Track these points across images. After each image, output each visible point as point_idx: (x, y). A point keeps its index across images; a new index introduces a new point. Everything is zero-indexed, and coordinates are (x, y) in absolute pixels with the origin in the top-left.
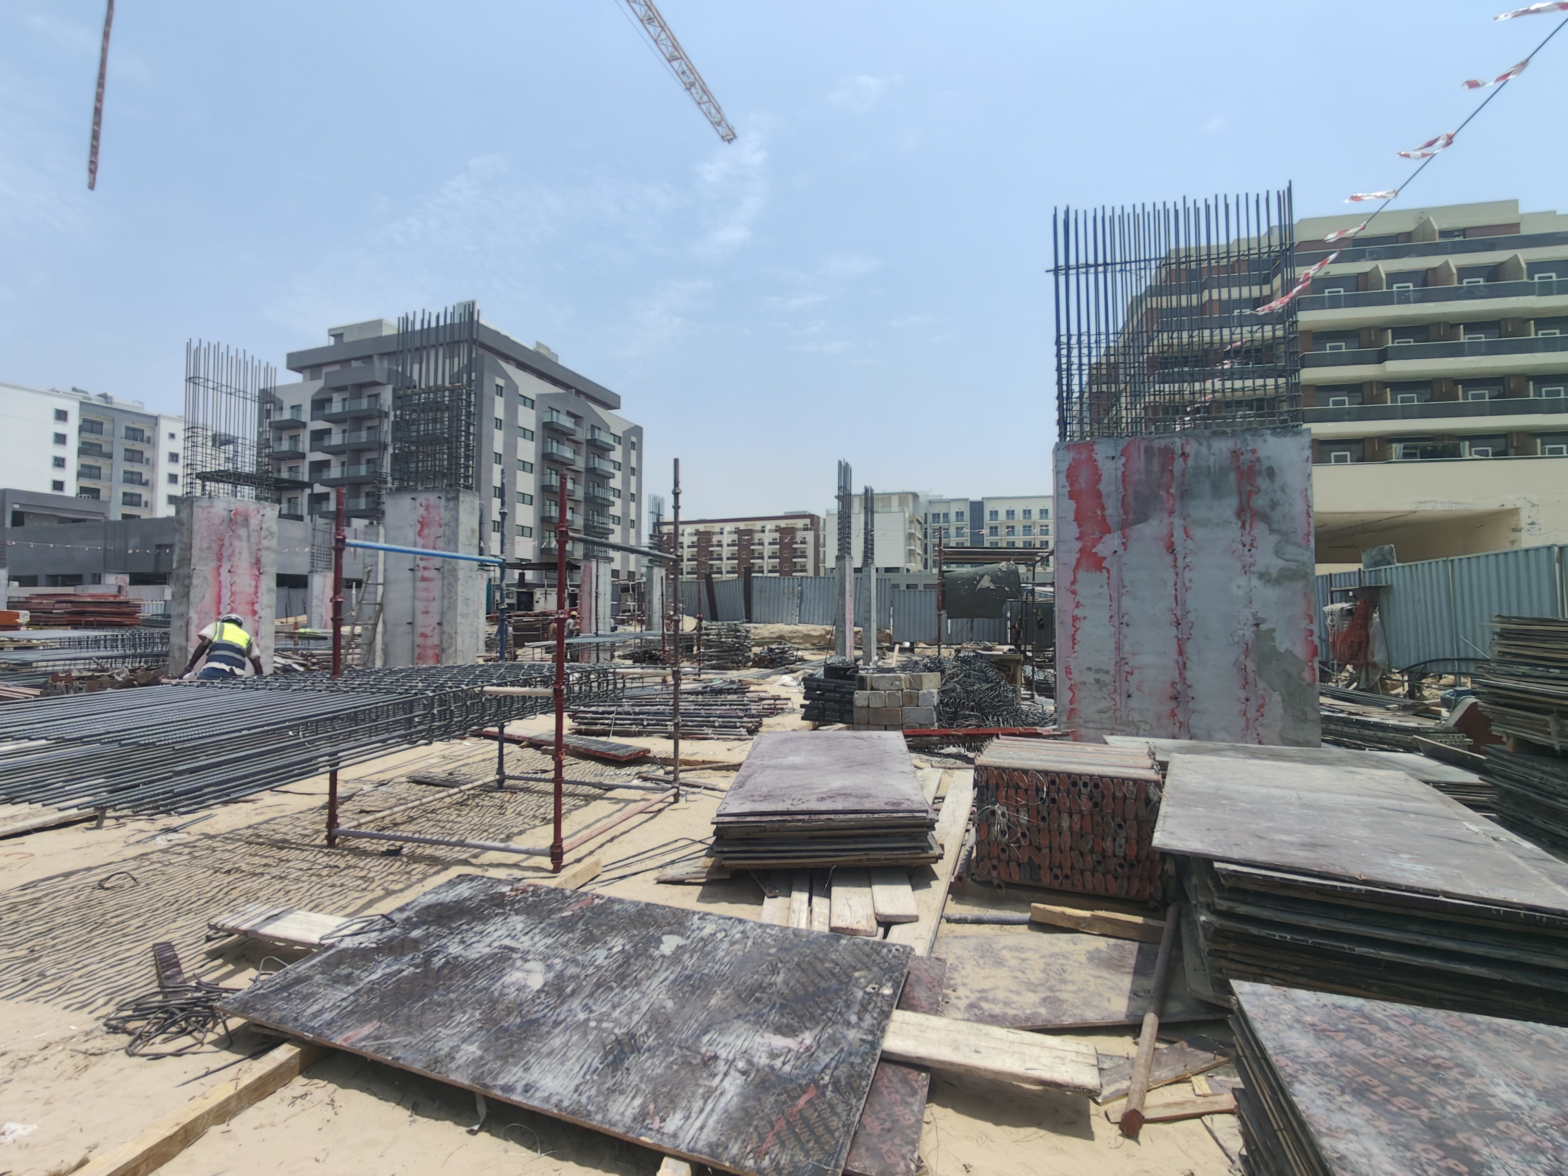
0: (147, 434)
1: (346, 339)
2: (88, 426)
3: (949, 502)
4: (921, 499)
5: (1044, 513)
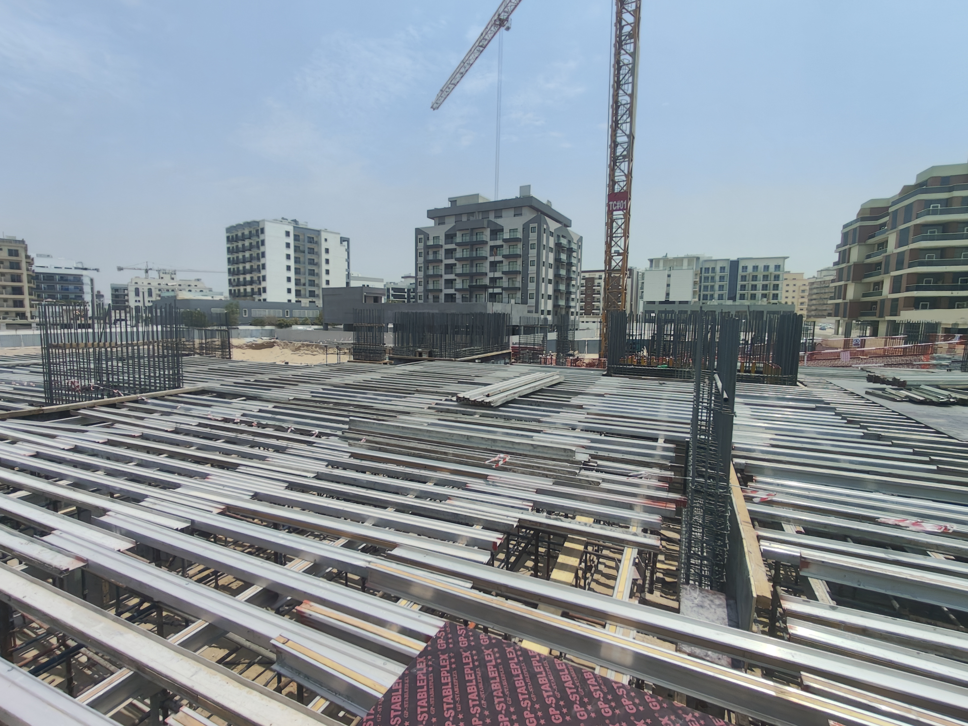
0: (315, 239)
1: (458, 204)
2: (297, 238)
3: (716, 261)
4: (701, 260)
5: (778, 267)
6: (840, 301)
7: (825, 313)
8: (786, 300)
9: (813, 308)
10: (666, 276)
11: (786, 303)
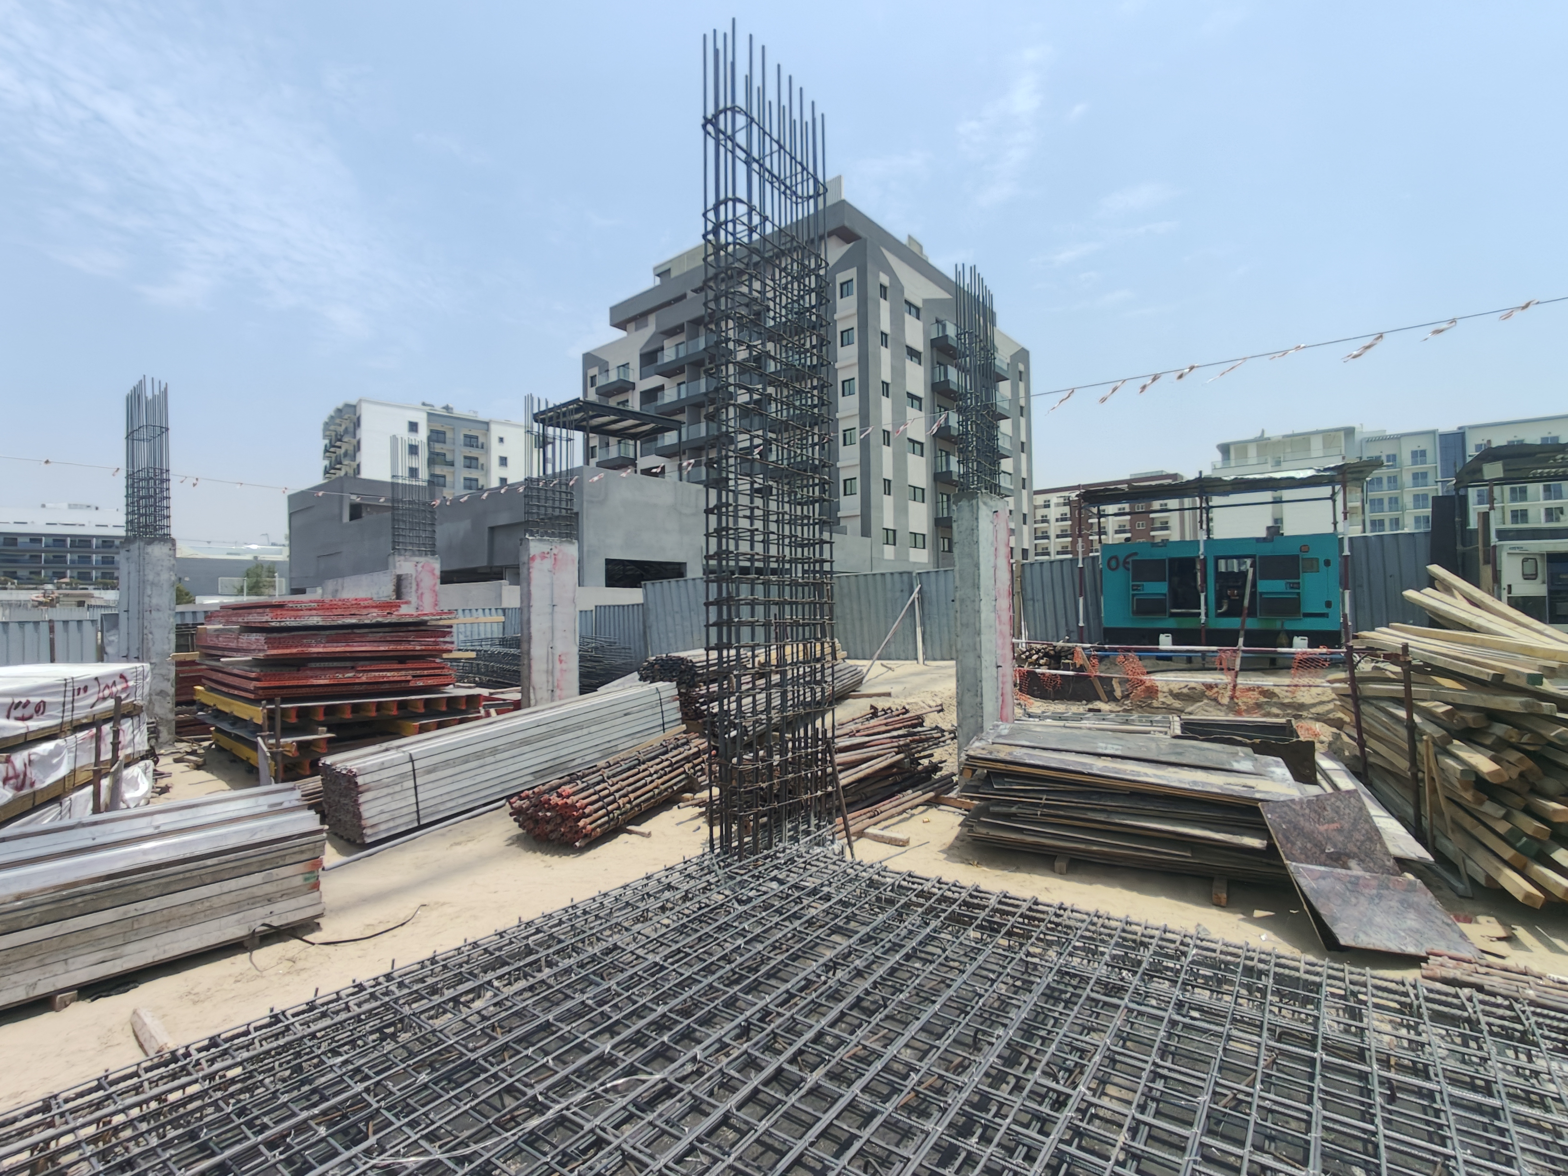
0: (481, 440)
2: (436, 436)
3: (1398, 438)
4: (1358, 437)
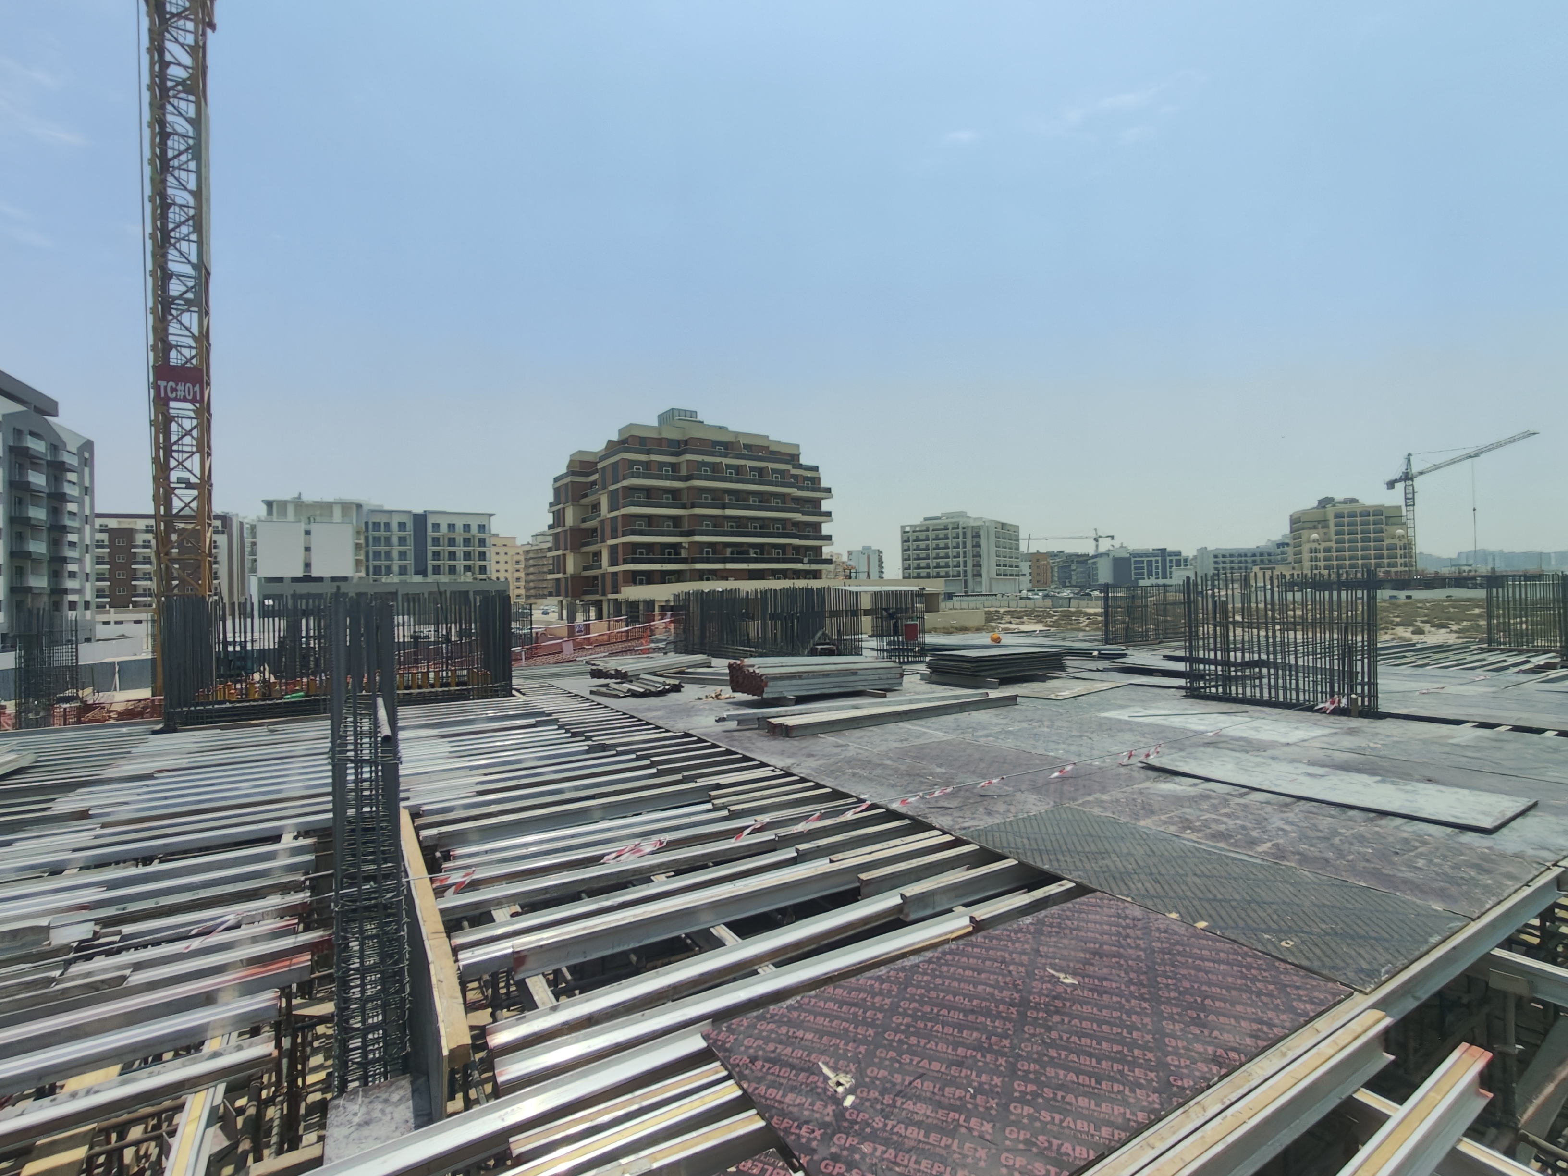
3: (391, 512)
4: (365, 509)
5: (482, 528)
6: (560, 576)
7: (546, 593)
8: (498, 575)
9: (532, 584)
10: (303, 533)
11: (498, 579)
